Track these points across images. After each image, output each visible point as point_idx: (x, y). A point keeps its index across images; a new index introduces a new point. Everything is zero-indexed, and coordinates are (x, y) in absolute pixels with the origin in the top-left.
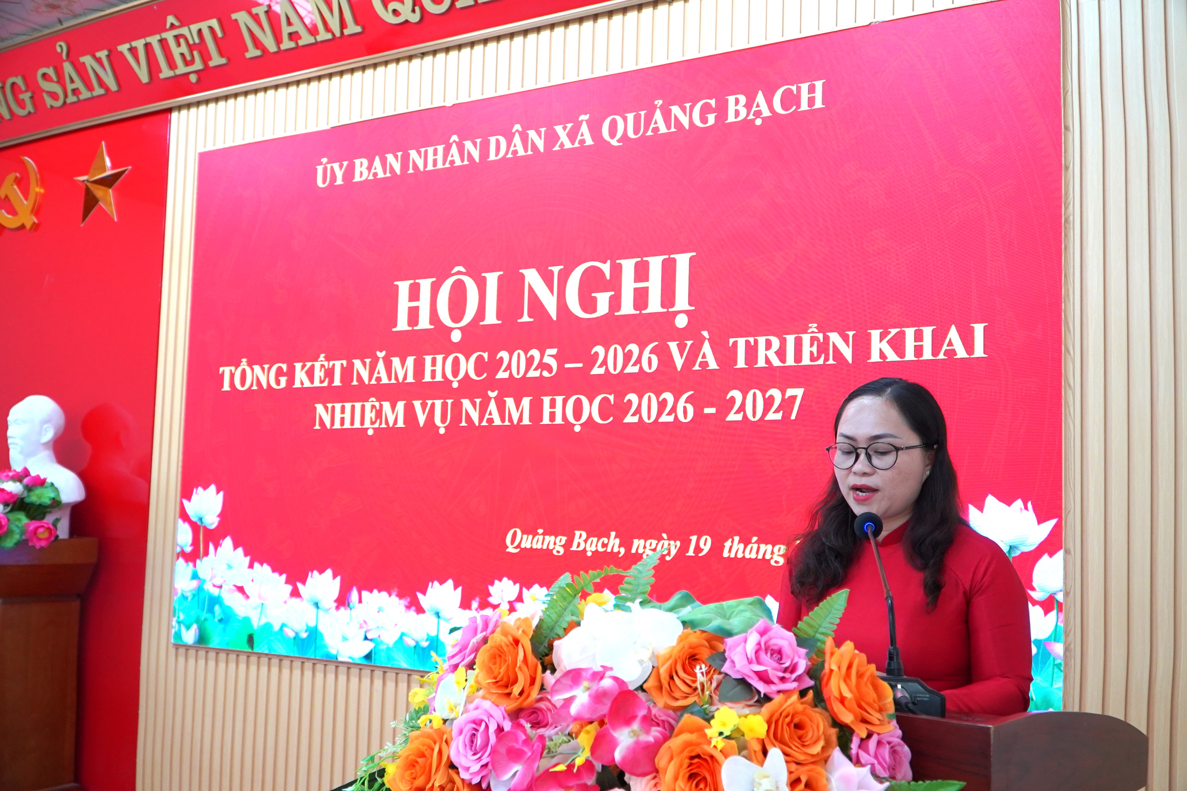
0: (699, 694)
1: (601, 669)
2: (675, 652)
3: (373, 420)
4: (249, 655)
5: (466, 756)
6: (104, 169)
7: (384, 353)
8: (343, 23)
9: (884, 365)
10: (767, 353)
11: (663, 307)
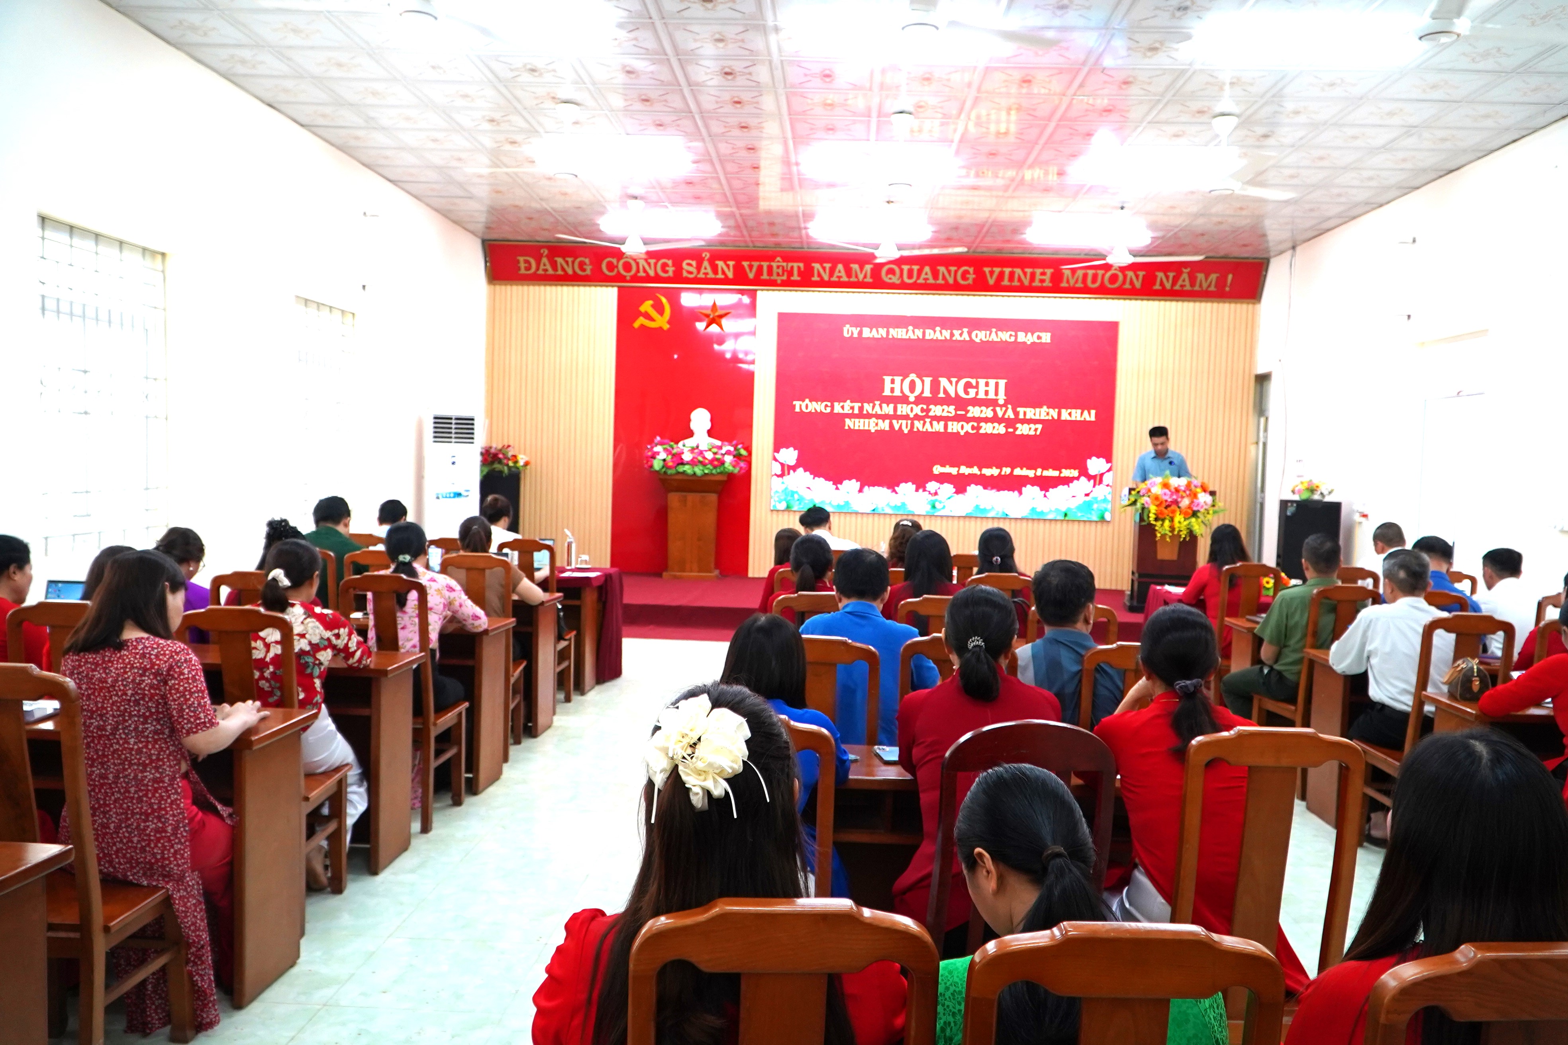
3: (874, 426)
7: (879, 402)
8: (865, 277)
9: (1066, 421)
10: (1030, 413)
11: (995, 396)
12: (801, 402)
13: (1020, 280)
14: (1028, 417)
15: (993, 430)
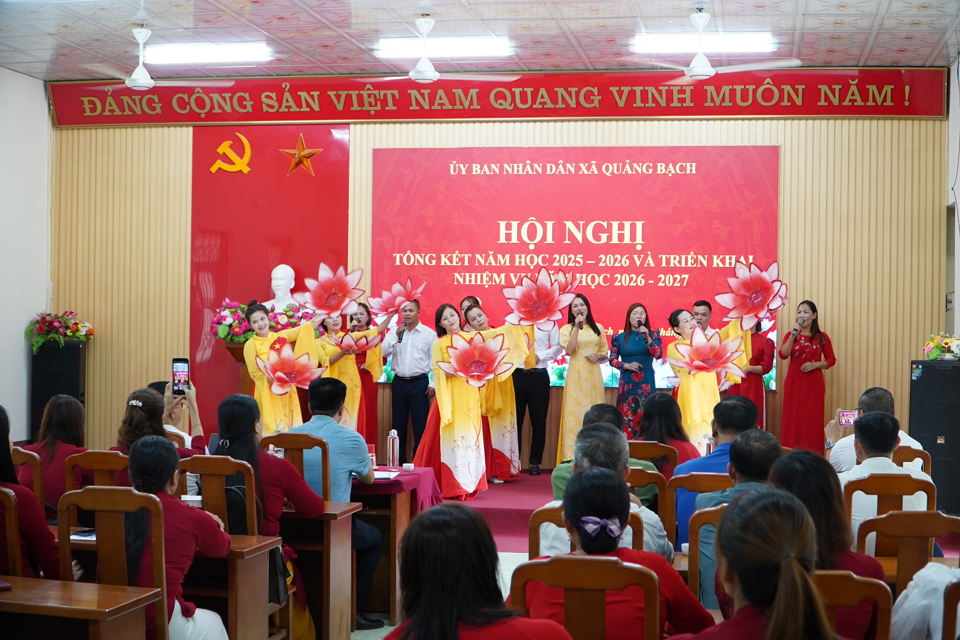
3: (488, 281)
6: (303, 148)
7: (492, 252)
8: (471, 103)
9: (718, 268)
10: (674, 261)
11: (631, 241)
12: (402, 255)
13: (654, 100)
14: (672, 265)
15: (630, 282)
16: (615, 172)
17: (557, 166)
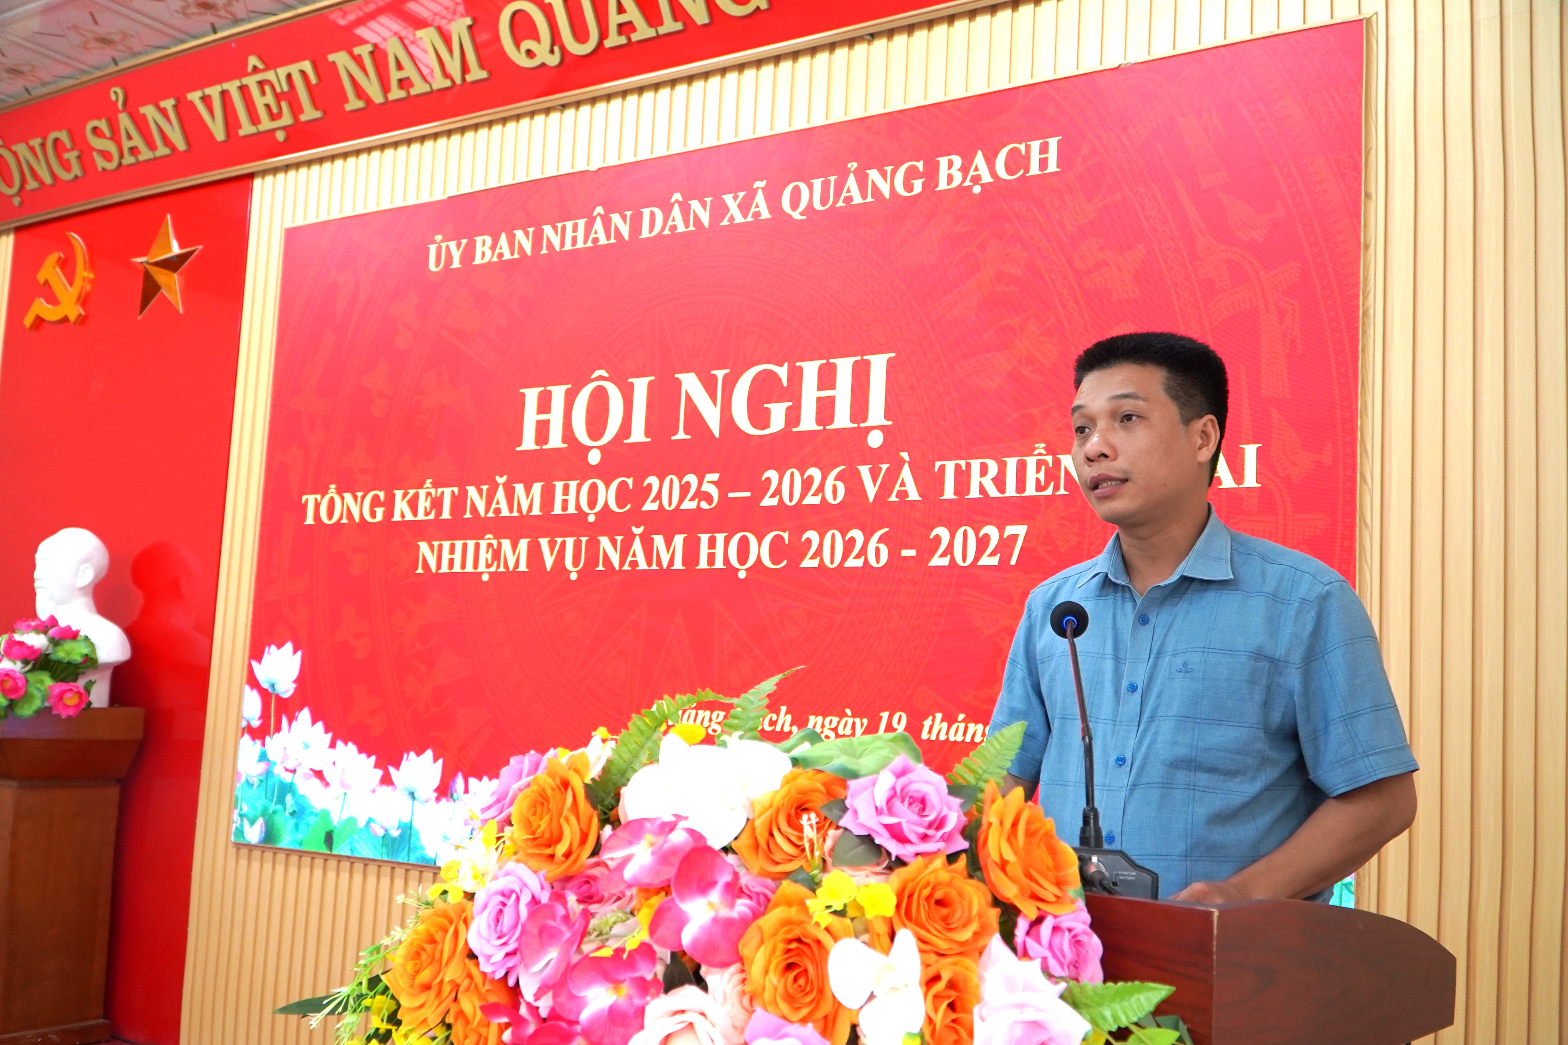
0: (806, 857)
1: (674, 819)
2: (778, 798)
3: (490, 562)
4: (326, 857)
5: (488, 941)
6: (169, 248)
7: (505, 478)
8: (464, 66)
10: (982, 481)
11: (852, 421)
12: (318, 497)
14: (974, 493)
15: (845, 557)
16: (817, 206)
17: (667, 212)
